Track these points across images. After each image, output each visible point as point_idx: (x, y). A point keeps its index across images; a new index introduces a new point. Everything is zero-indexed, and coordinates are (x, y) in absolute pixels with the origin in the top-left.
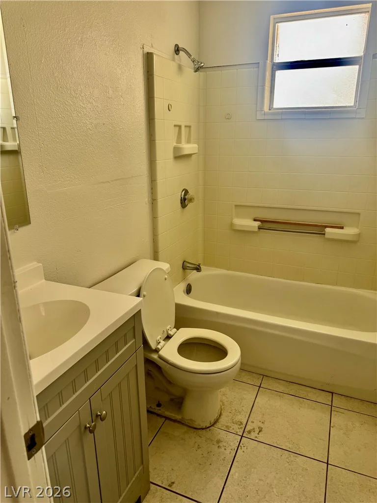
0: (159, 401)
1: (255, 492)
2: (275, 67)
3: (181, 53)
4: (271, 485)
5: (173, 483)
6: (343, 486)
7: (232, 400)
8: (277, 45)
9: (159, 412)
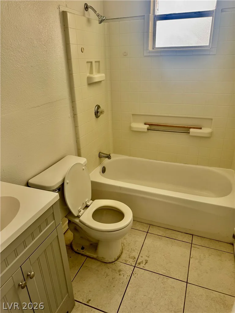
0: (82, 246)
1: (141, 304)
2: (156, 18)
3: (89, 9)
4: (151, 299)
5: (90, 300)
6: (195, 297)
7: (130, 243)
8: (157, 2)
9: (83, 253)
